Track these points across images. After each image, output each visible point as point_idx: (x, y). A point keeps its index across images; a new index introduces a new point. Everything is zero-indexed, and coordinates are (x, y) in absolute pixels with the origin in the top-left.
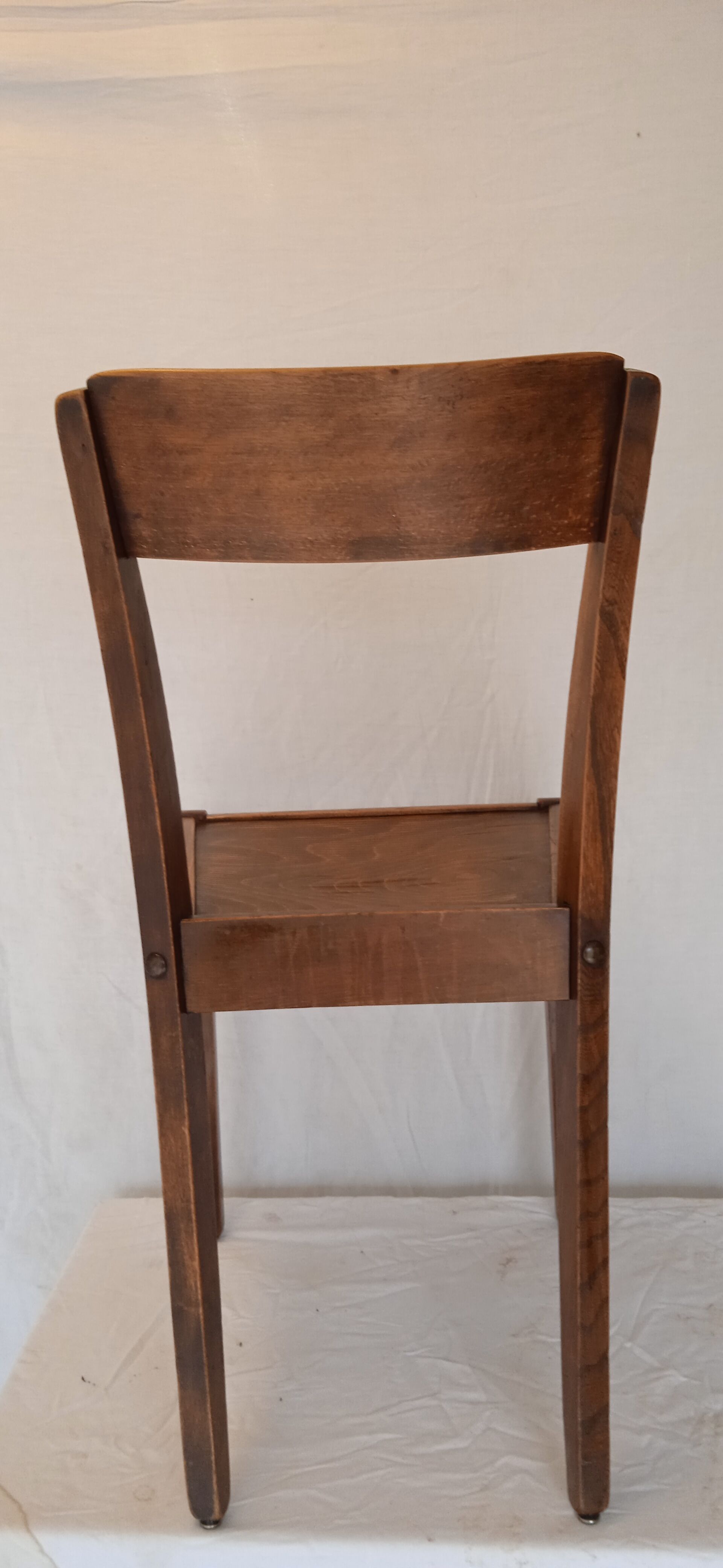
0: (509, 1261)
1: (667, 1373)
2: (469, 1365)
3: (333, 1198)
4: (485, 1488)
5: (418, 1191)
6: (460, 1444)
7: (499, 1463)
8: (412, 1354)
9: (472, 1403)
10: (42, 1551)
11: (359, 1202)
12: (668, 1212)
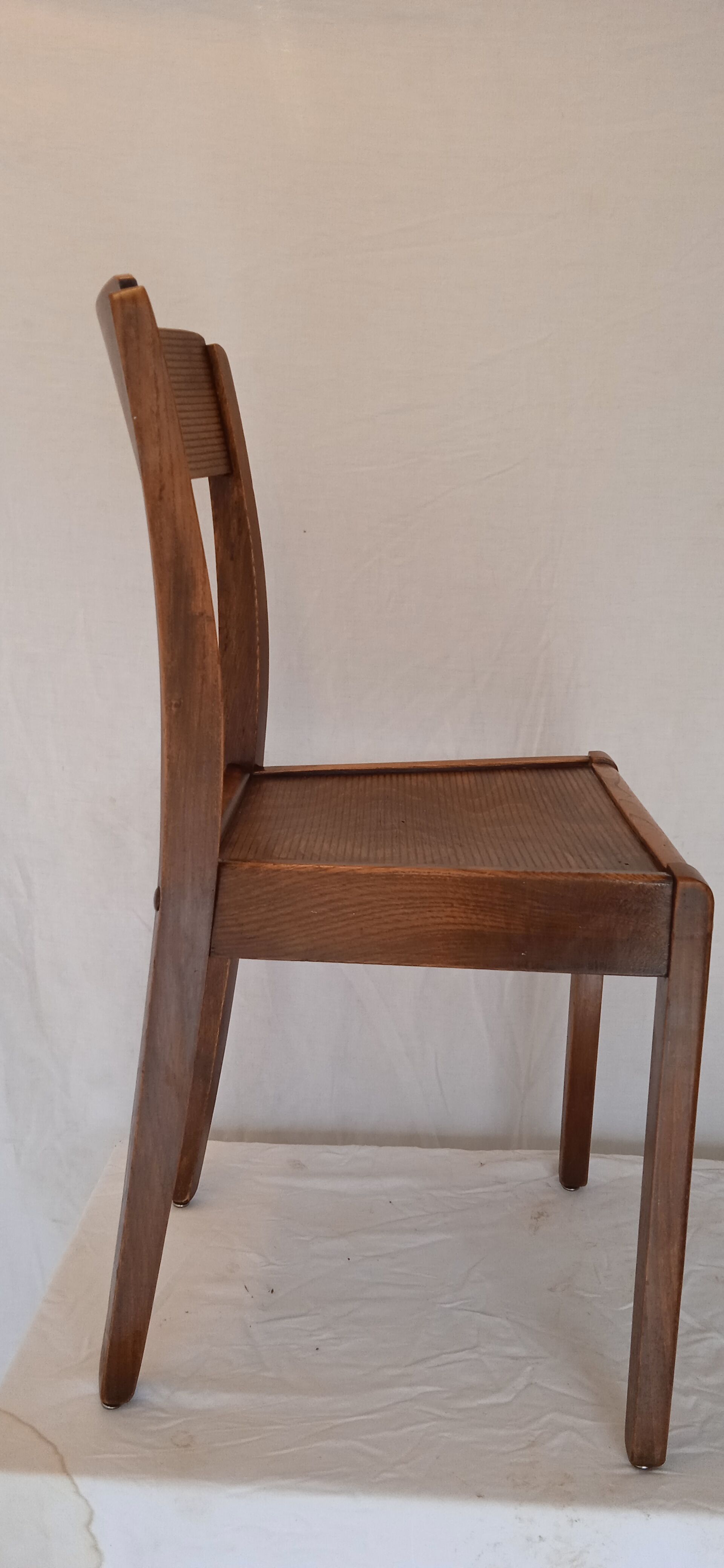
0: (541, 1214)
1: (709, 1335)
2: (507, 1319)
3: (358, 1146)
4: (532, 1444)
5: (444, 1141)
6: (502, 1399)
7: (545, 1419)
8: (448, 1306)
9: (515, 1358)
10: (77, 1492)
11: (386, 1151)
12: (701, 1174)
